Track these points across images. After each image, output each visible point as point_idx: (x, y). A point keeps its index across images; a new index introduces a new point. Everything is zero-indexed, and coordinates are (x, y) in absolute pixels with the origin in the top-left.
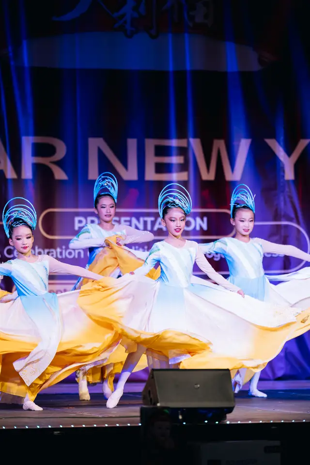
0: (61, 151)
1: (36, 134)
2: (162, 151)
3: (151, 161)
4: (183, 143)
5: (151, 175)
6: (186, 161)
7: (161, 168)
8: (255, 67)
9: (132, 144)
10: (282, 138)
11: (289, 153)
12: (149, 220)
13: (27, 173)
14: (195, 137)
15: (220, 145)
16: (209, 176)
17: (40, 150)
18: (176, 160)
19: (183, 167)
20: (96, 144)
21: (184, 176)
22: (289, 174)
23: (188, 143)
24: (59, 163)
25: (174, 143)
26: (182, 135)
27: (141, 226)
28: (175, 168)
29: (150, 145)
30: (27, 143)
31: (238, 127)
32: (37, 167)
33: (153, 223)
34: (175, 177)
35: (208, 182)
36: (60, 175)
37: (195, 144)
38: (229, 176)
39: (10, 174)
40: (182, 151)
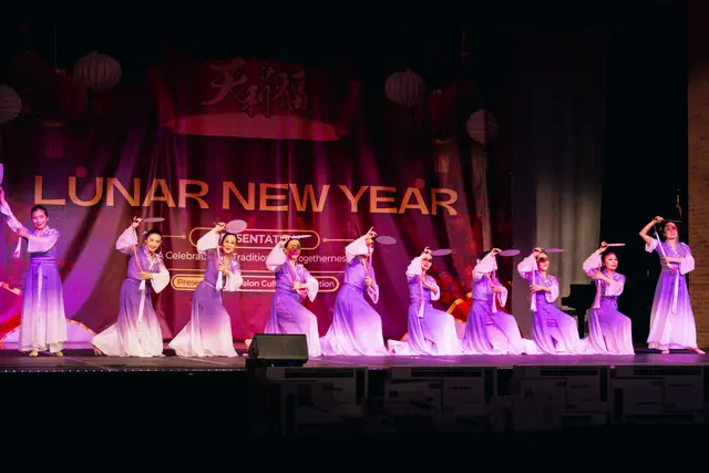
0: (205, 188)
1: (188, 178)
2: (271, 191)
3: (264, 198)
4: (285, 187)
5: (263, 207)
6: (287, 197)
7: (270, 203)
8: (334, 138)
9: (252, 186)
10: (350, 185)
11: (354, 195)
12: (262, 236)
13: (182, 204)
14: (293, 182)
15: (309, 188)
16: (300, 208)
17: (190, 189)
18: (279, 197)
19: (285, 203)
20: (228, 186)
21: (285, 208)
22: (354, 209)
23: (289, 186)
24: (203, 198)
25: (279, 186)
26: (284, 181)
27: (256, 241)
28: (279, 203)
29: (263, 187)
30: (183, 184)
31: (322, 177)
32: (188, 200)
33: (264, 238)
34: (279, 208)
35: (301, 212)
36: (204, 205)
37: (293, 187)
38: (315, 209)
39: (171, 204)
40: (285, 192)
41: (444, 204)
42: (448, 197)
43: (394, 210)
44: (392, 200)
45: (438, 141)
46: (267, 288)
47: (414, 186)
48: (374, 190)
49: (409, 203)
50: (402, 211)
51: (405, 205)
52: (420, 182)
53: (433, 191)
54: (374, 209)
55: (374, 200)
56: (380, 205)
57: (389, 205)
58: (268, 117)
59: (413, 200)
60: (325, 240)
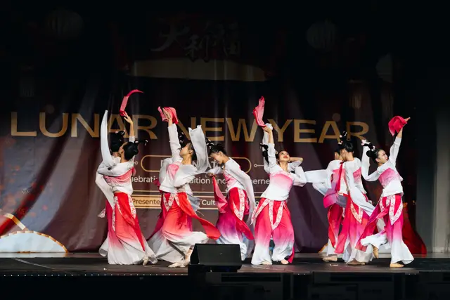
0: (154, 123)
1: (140, 113)
2: (210, 124)
4: (222, 120)
6: (224, 129)
7: (209, 134)
8: (263, 79)
9: (193, 120)
10: (277, 119)
11: (280, 127)
14: (228, 117)
15: (242, 121)
16: (235, 138)
17: (142, 122)
18: (216, 129)
19: (221, 134)
21: (222, 139)
22: (280, 139)
23: (225, 120)
24: (152, 130)
25: (216, 120)
26: (221, 116)
28: (216, 134)
29: (203, 121)
30: (135, 119)
32: (140, 132)
34: (217, 139)
35: (235, 142)
36: (153, 136)
37: (228, 121)
38: (247, 139)
40: (221, 125)
41: (358, 135)
42: (361, 129)
43: (315, 140)
44: (313, 131)
45: (352, 81)
46: (207, 206)
47: (331, 120)
48: (297, 123)
49: (327, 134)
50: (321, 141)
51: (324, 136)
52: (337, 116)
53: (348, 124)
54: (297, 139)
55: (297, 131)
56: (302, 136)
57: (311, 136)
58: (206, 61)
59: (331, 132)
60: (256, 166)
